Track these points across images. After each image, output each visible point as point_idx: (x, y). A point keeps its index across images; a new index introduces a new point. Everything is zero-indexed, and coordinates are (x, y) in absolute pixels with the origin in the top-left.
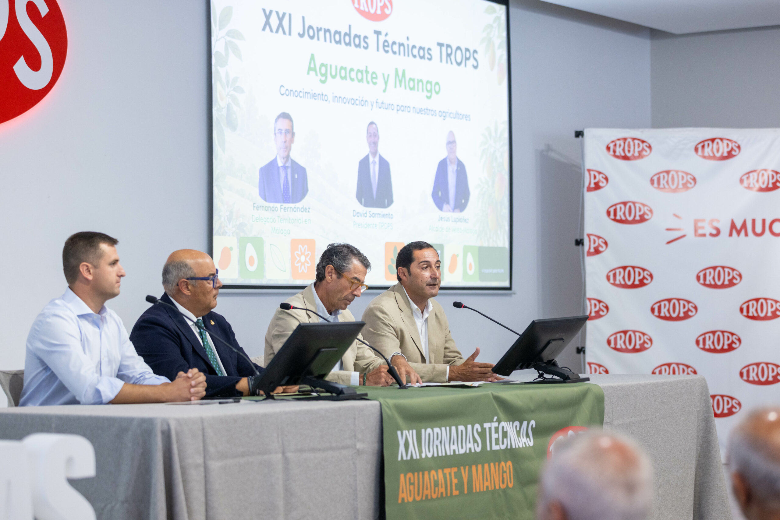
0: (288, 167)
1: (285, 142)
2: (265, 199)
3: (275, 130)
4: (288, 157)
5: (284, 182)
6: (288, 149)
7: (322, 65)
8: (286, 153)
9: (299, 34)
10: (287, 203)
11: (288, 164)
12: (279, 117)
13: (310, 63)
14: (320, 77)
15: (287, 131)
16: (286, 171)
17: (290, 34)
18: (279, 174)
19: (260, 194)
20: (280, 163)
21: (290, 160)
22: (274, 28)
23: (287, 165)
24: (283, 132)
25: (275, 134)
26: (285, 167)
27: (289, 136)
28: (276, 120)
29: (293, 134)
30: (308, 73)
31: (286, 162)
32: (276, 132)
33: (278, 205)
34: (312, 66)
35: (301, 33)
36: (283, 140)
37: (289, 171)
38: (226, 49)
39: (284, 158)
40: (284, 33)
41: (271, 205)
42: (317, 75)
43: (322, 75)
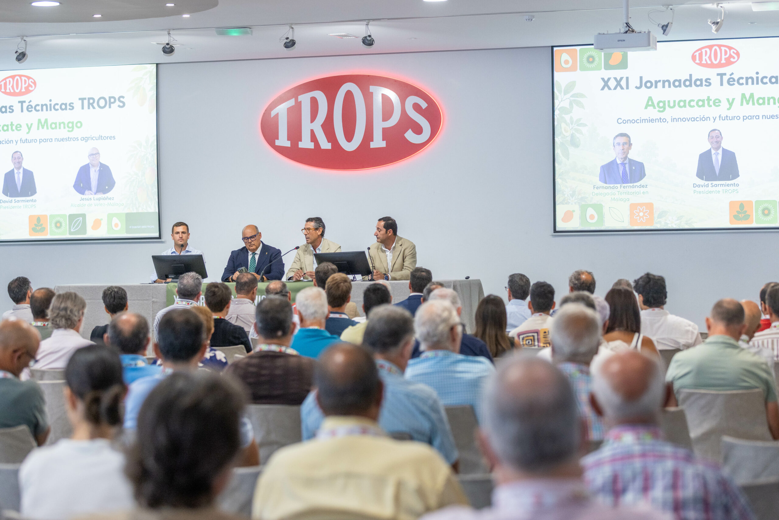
0: (626, 163)
1: (623, 149)
2: (606, 183)
3: (614, 144)
4: (626, 158)
5: (623, 171)
6: (625, 153)
7: (661, 102)
8: (624, 156)
9: (636, 87)
10: (626, 183)
11: (627, 161)
12: (617, 136)
13: (648, 102)
14: (657, 109)
15: (624, 144)
16: (625, 165)
17: (627, 88)
18: (618, 168)
19: (600, 180)
20: (619, 162)
21: (628, 159)
22: (612, 87)
23: (625, 162)
24: (621, 144)
25: (614, 146)
26: (623, 164)
27: (626, 146)
28: (615, 138)
29: (630, 145)
30: (646, 108)
31: (624, 161)
32: (615, 145)
33: (619, 185)
34: (650, 103)
35: (638, 86)
36: (622, 149)
37: (627, 166)
38: (571, 104)
39: (622, 159)
40: (622, 88)
41: (612, 185)
42: (654, 108)
43: (661, 107)
